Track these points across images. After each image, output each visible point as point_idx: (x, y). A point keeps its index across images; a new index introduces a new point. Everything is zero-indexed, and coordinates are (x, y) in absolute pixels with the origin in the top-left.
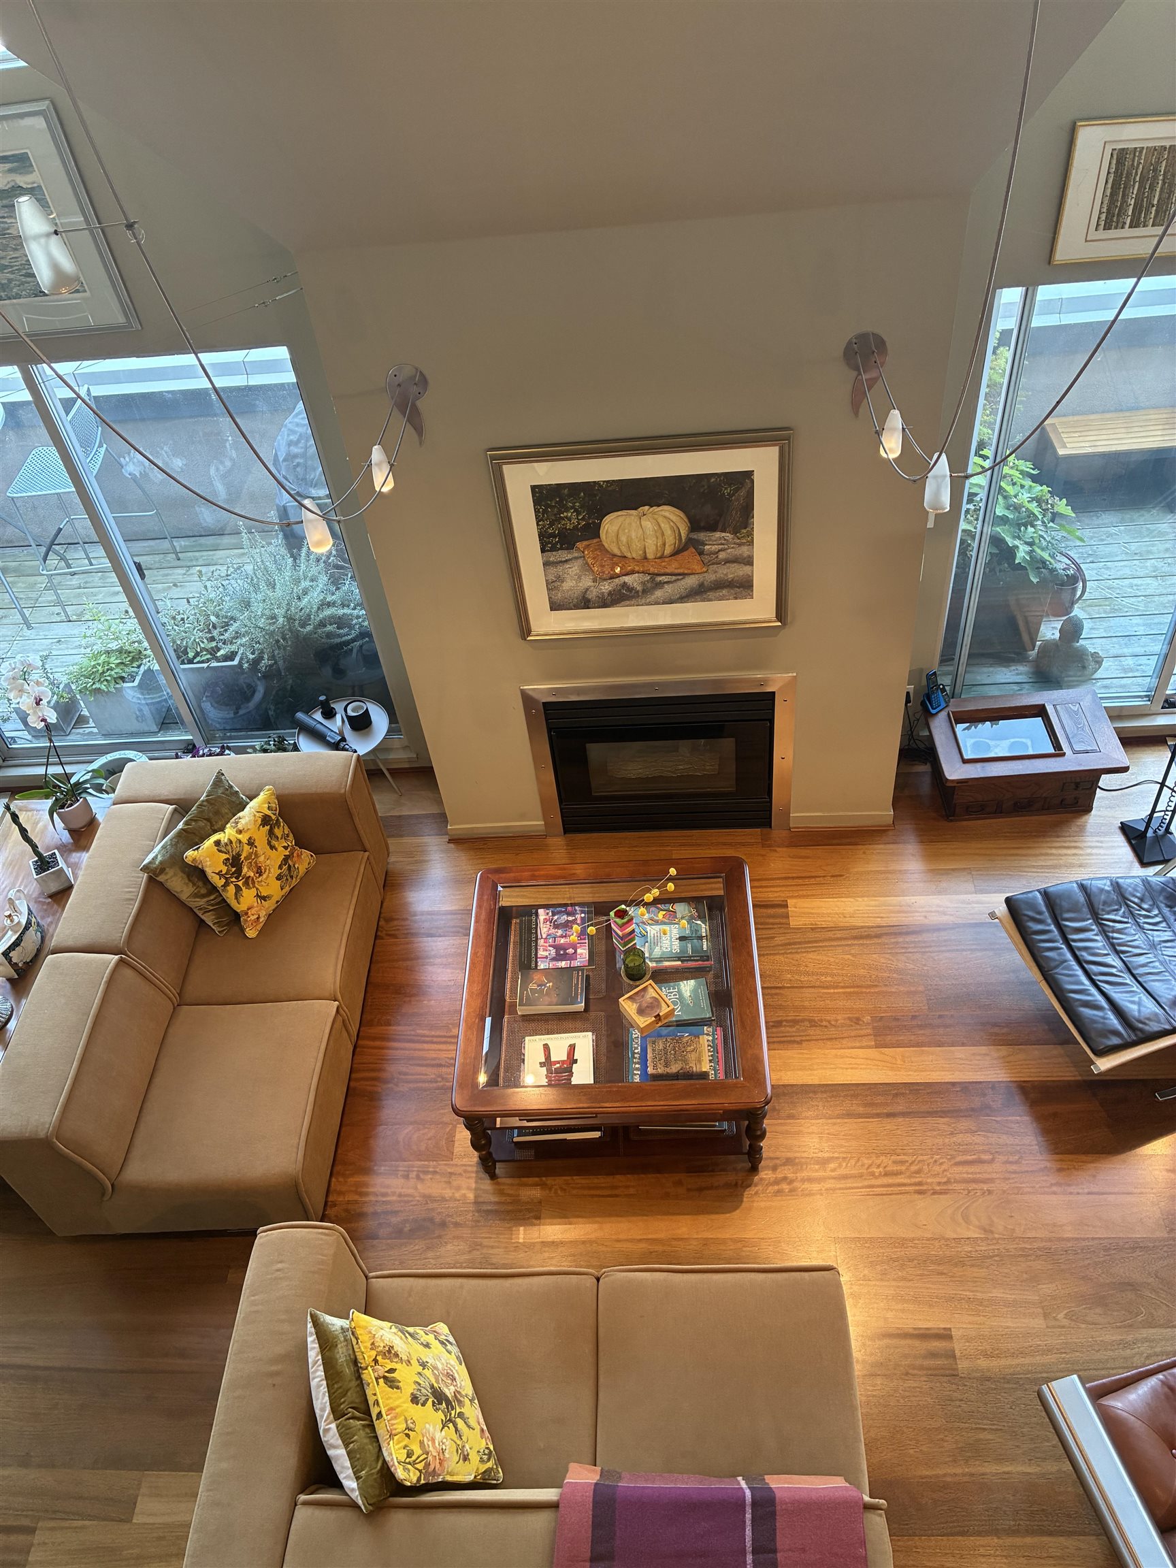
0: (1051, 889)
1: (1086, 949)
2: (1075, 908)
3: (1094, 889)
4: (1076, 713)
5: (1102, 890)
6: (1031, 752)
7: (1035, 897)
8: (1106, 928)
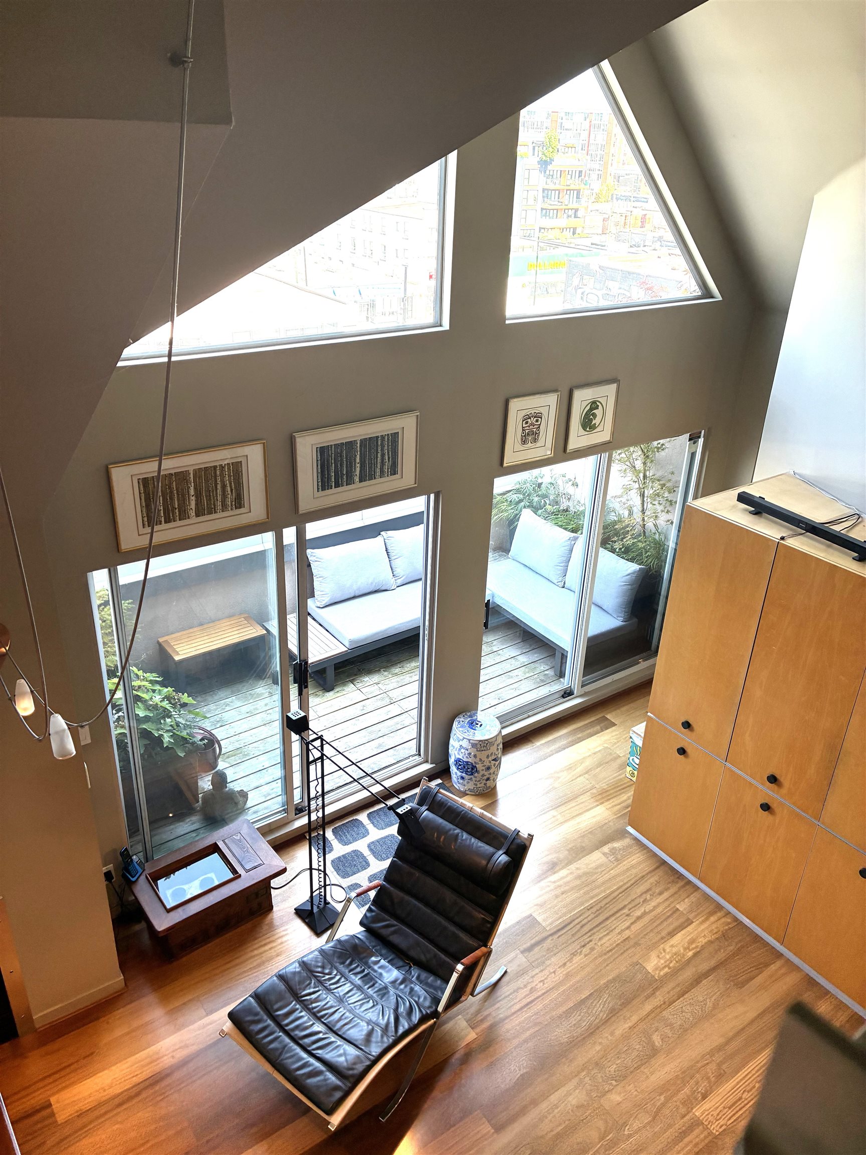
0: (260, 990)
1: (297, 1027)
2: (280, 997)
3: (289, 975)
4: (240, 841)
5: (294, 973)
6: (217, 883)
7: (250, 1003)
8: (306, 1003)
